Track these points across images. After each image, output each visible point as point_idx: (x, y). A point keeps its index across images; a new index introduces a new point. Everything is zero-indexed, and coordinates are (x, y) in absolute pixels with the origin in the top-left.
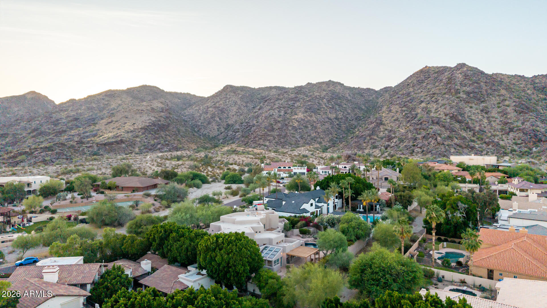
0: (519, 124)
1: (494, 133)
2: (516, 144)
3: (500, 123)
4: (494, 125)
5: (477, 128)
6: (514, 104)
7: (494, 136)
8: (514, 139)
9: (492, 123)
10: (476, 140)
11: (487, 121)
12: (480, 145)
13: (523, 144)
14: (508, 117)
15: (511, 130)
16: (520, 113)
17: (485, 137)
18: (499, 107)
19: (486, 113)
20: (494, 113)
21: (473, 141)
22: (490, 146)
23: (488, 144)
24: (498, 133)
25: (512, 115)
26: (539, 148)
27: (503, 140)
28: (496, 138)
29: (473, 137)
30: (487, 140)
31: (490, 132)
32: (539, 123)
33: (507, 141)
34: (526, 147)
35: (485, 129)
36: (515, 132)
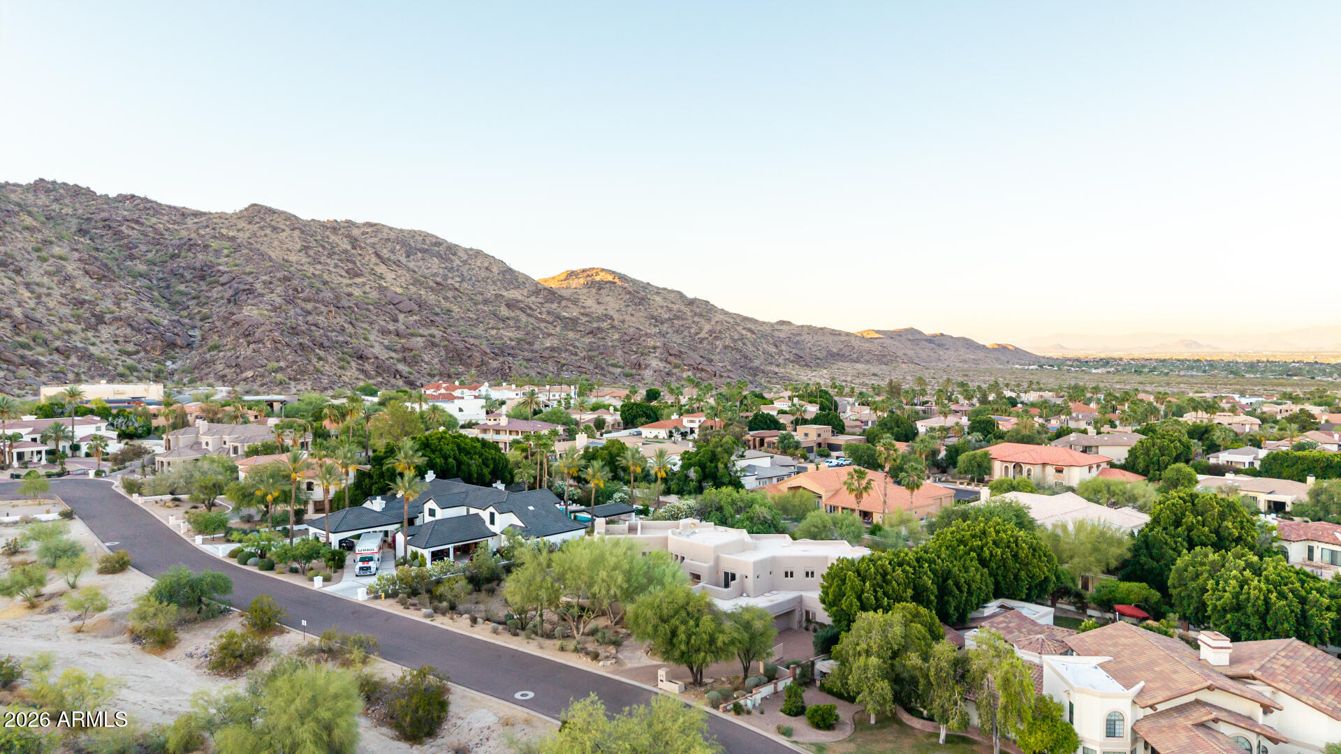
0: (108, 304)
1: (64, 326)
2: (129, 354)
3: (64, 301)
4: (51, 305)
5: (18, 312)
6: (76, 255)
7: (68, 332)
8: (116, 342)
9: (44, 299)
10: (32, 343)
11: (29, 294)
12: (49, 358)
13: (142, 354)
14: (78, 286)
15: (100, 319)
16: (99, 279)
17: (50, 337)
18: (44, 260)
19: (18, 271)
20: (36, 273)
21: (23, 346)
22: (74, 360)
23: (64, 353)
24: (71, 326)
25: (83, 282)
26: (179, 363)
27: (93, 344)
28: (75, 338)
29: (18, 335)
30: (58, 343)
31: (52, 323)
32: (147, 305)
33: (103, 344)
34: (152, 360)
35: (38, 316)
36: (110, 323)
